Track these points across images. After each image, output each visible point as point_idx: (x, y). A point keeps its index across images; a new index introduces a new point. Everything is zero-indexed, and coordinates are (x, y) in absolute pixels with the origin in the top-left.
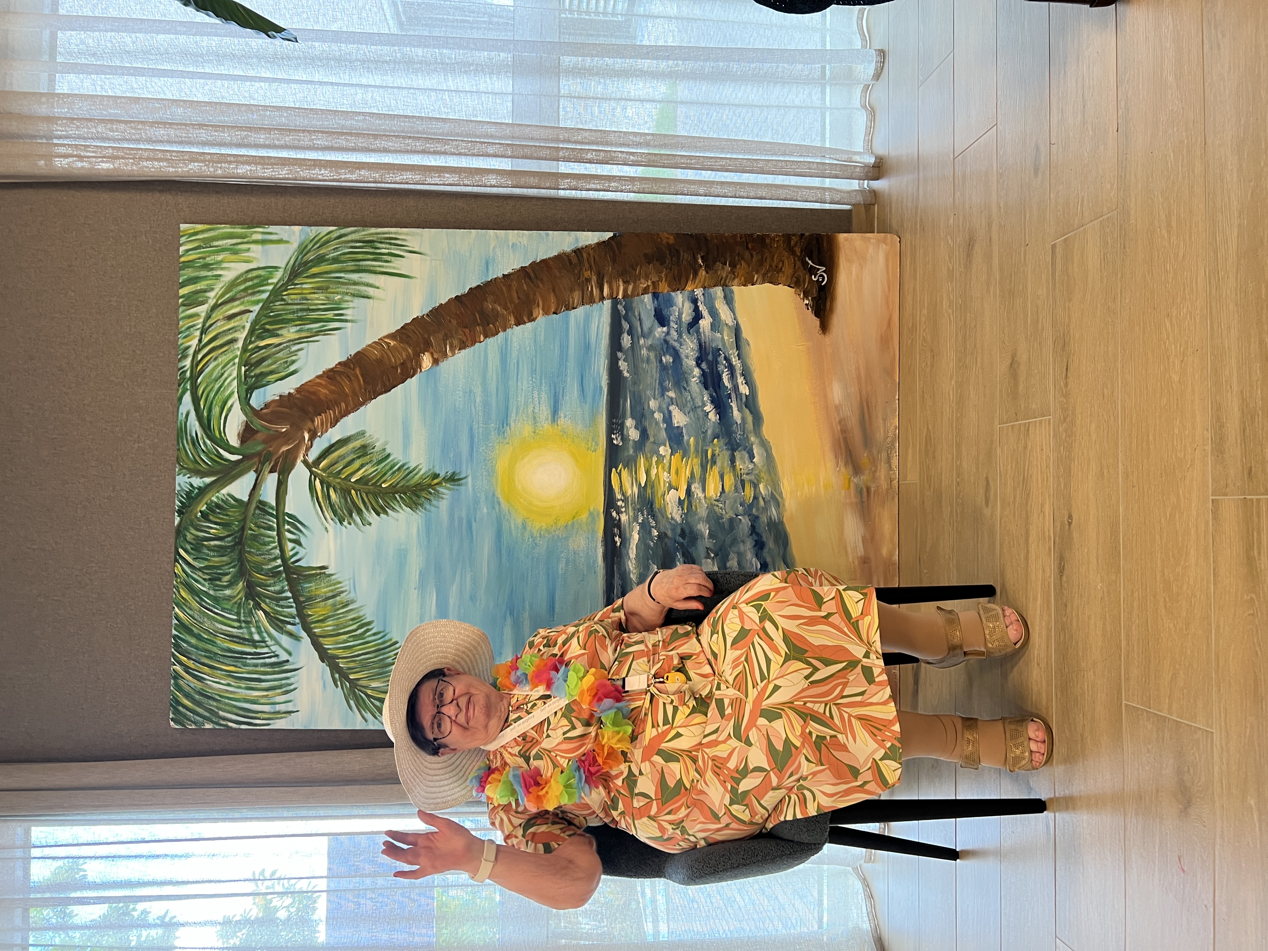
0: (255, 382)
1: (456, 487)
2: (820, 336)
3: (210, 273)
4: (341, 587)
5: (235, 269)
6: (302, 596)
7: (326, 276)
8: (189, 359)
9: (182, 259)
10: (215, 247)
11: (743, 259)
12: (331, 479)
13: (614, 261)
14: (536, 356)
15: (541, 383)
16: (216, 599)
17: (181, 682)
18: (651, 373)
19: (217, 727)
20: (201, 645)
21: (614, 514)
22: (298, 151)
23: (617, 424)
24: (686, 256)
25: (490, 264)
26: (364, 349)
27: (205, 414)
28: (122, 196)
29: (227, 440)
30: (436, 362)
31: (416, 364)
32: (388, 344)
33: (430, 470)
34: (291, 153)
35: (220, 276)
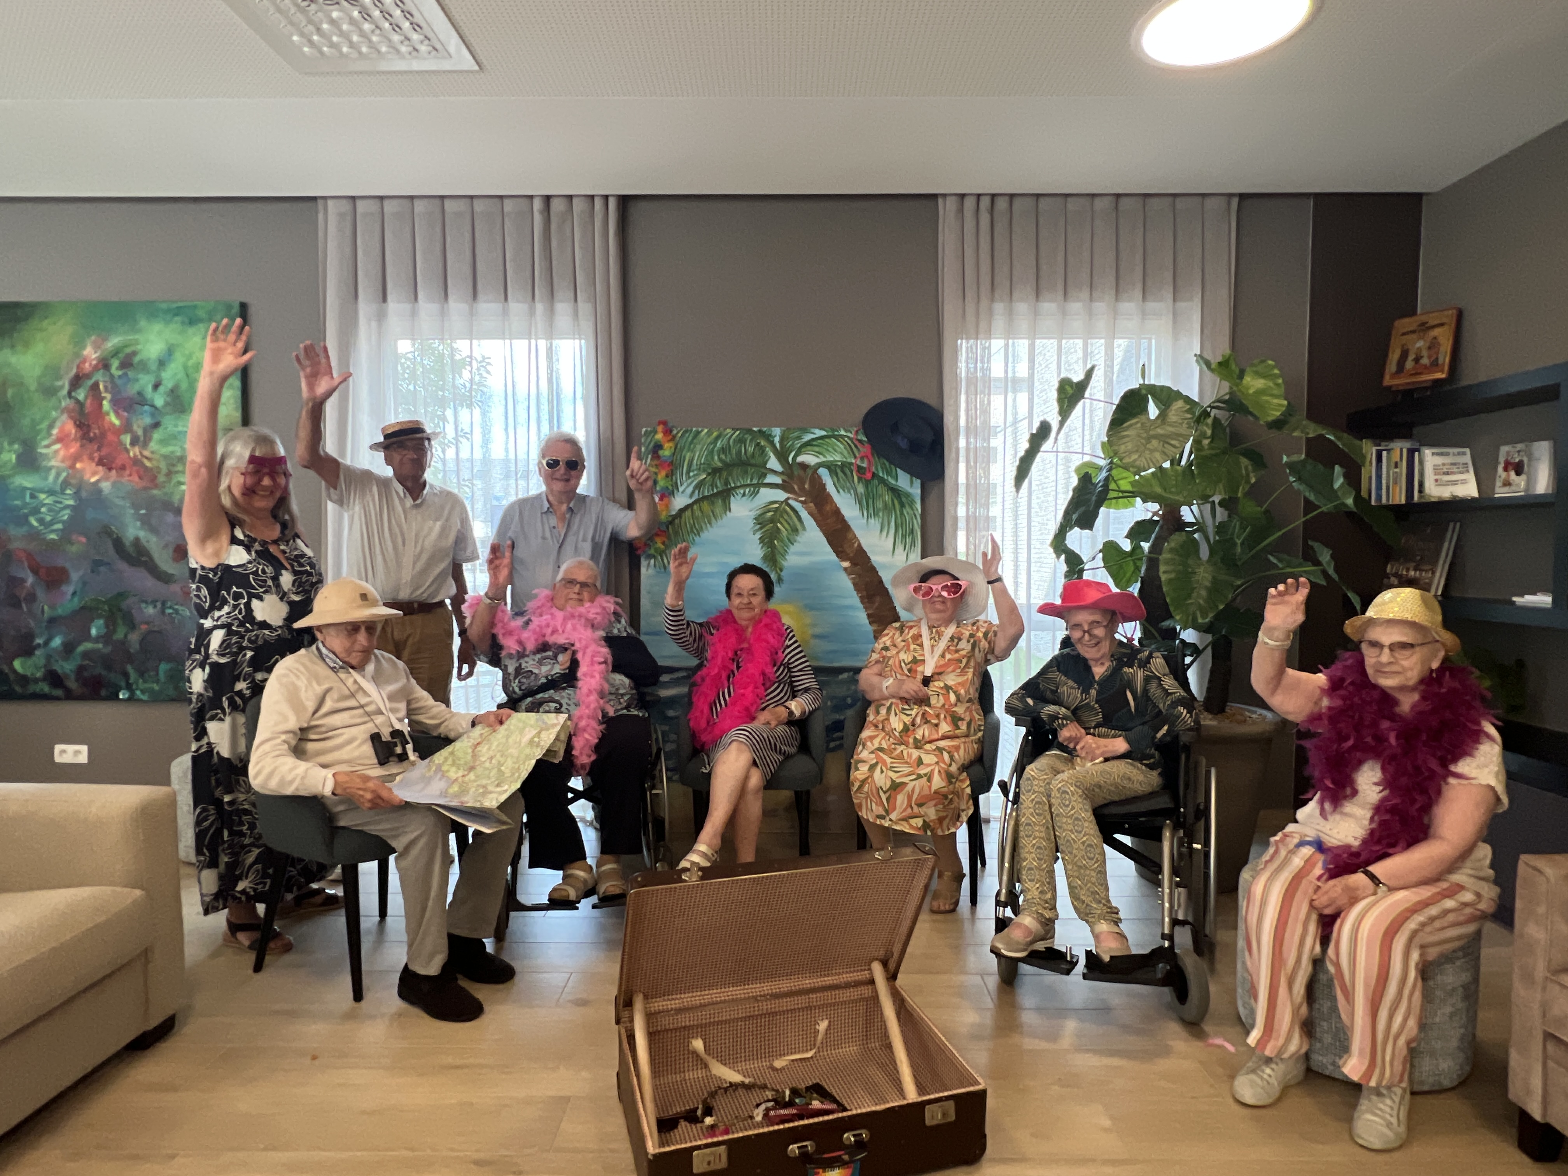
0: (832, 470)
4: (719, 520)
6: (714, 499)
7: (893, 507)
12: (779, 513)
16: (712, 451)
26: (851, 529)
27: (814, 443)
29: (801, 455)
30: (846, 570)
31: (844, 559)
32: (855, 543)
33: (785, 565)
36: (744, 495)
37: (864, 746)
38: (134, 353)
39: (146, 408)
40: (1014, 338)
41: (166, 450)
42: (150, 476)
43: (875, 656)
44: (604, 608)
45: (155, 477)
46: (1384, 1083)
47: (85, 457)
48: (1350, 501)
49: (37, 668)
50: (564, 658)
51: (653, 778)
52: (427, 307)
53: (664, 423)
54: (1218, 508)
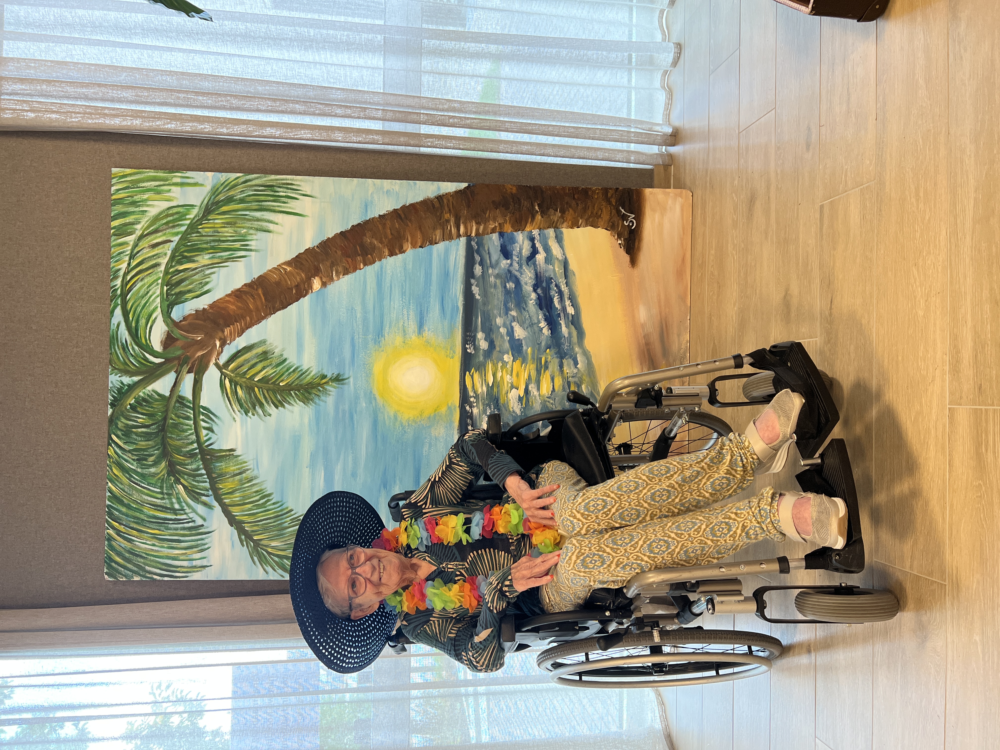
0: (175, 300)
1: (340, 386)
2: (630, 269)
3: (137, 209)
4: (247, 466)
5: (158, 206)
6: (214, 473)
7: (234, 213)
8: (120, 279)
9: (113, 197)
10: (141, 187)
11: (570, 206)
12: (238, 378)
13: (468, 206)
14: (405, 281)
15: (410, 303)
16: (143, 476)
17: (113, 543)
18: (498, 296)
19: (144, 579)
20: (131, 513)
21: (468, 408)
22: (210, 110)
23: (470, 336)
24: (526, 204)
25: (369, 207)
26: (265, 274)
27: (133, 325)
28: (63, 144)
29: (152, 346)
30: (324, 284)
31: (308, 286)
32: (285, 269)
33: (319, 372)
34: (205, 112)
35: (146, 211)
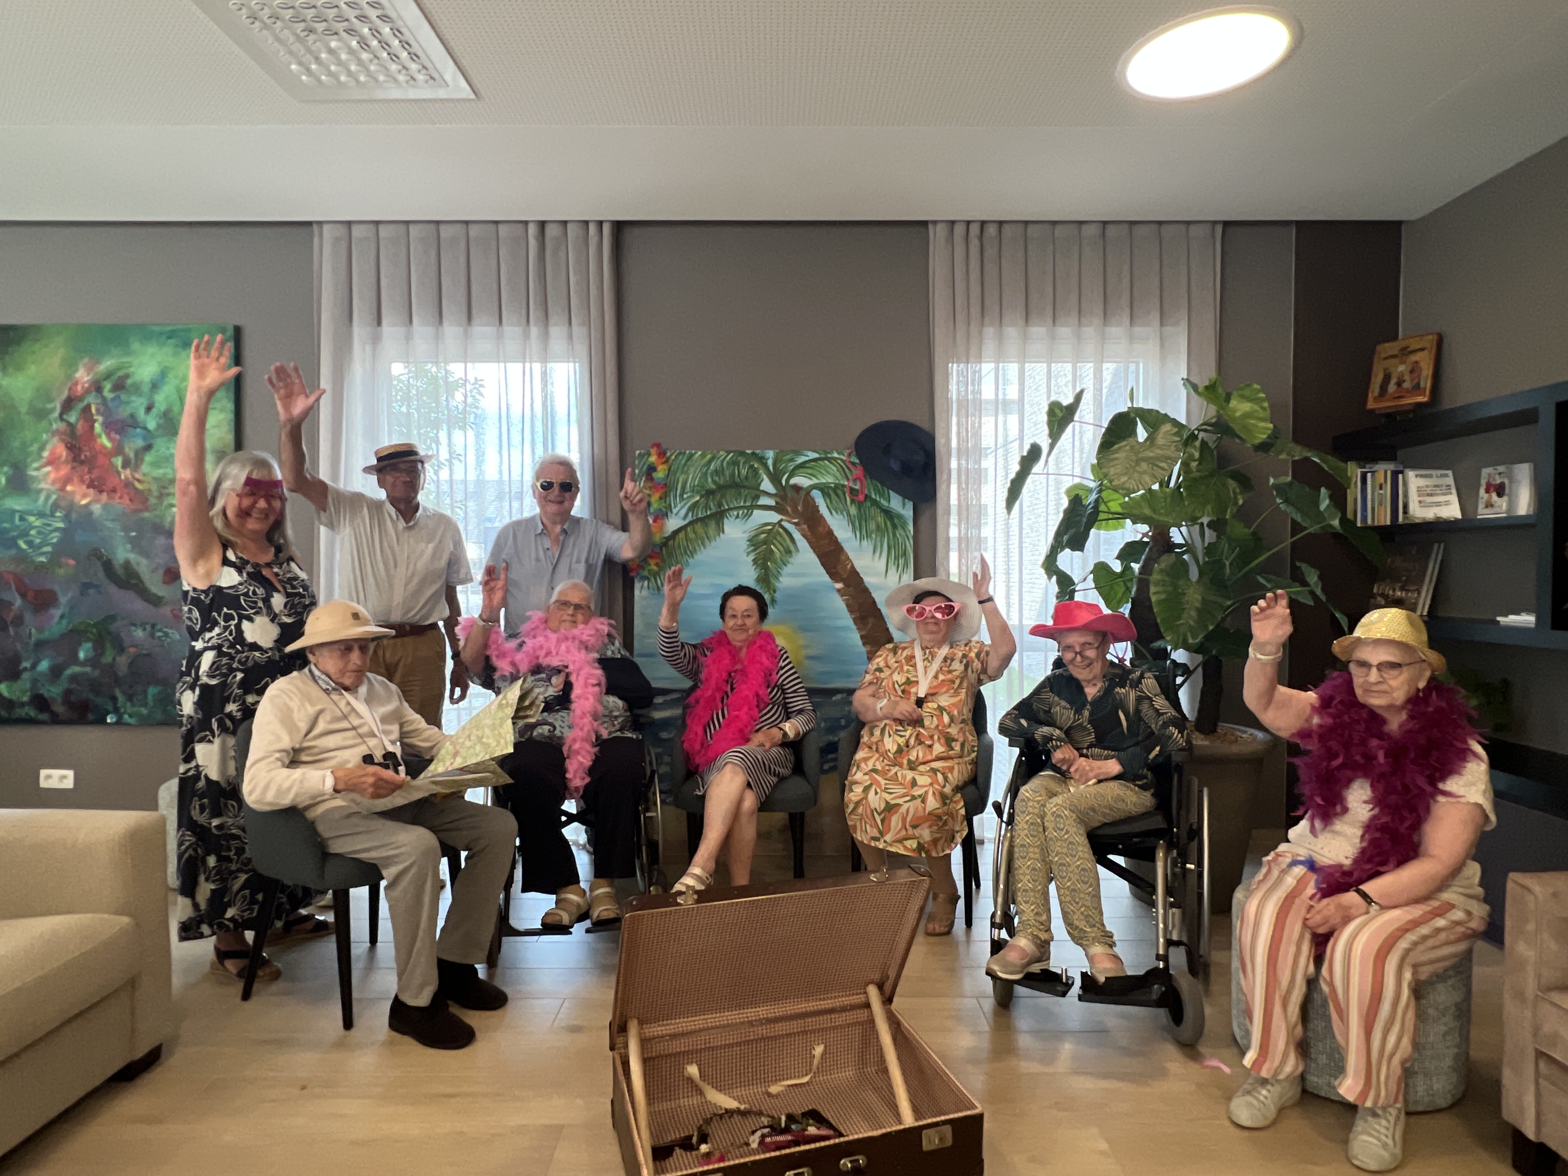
0: (825, 492)
4: (712, 541)
6: (708, 520)
7: (886, 529)
12: (773, 535)
16: (706, 474)
26: (845, 551)
27: (807, 465)
29: (794, 477)
30: (839, 591)
31: (837, 580)
32: (848, 564)
33: (778, 587)
36: (737, 517)
37: (858, 767)
38: (127, 376)
39: (138, 430)
40: (1004, 362)
41: (159, 472)
42: (140, 498)
43: (868, 677)
44: (597, 630)
45: (147, 499)
46: (1380, 1104)
47: (75, 479)
48: (1336, 523)
49: (24, 692)
50: (557, 681)
51: (647, 800)
52: (421, 329)
53: (658, 445)
54: (1206, 529)
